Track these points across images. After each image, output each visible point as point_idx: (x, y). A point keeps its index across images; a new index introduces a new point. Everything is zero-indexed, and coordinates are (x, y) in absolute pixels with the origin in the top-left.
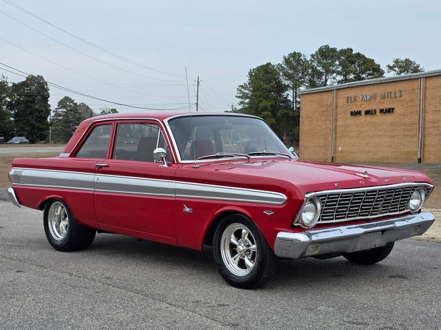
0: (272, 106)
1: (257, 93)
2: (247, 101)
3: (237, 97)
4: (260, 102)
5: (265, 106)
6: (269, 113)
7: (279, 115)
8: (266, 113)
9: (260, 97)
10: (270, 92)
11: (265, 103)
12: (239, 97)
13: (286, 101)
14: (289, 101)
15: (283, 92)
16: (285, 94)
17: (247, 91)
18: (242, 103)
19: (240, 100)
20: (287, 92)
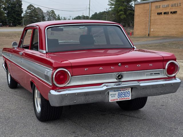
0: (124, 9)
1: (118, 3)
2: (113, 7)
3: (108, 5)
4: (119, 7)
5: (121, 9)
6: (123, 13)
7: (127, 13)
8: (122, 12)
9: (119, 4)
10: (124, 2)
11: (121, 8)
12: (109, 5)
13: (131, 7)
14: (133, 7)
15: (130, 2)
16: (131, 4)
17: (113, 2)
18: (111, 7)
19: (110, 6)
20: (132, 3)
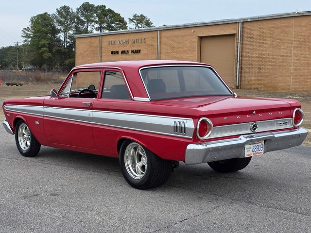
0: (49, 44)
1: (38, 34)
2: (30, 39)
3: (22, 36)
4: (40, 41)
5: (44, 44)
6: (47, 49)
7: (54, 50)
8: (45, 49)
9: (39, 37)
10: (47, 33)
11: (43, 42)
12: (24, 37)
13: (59, 40)
14: (62, 40)
15: (57, 34)
16: (58, 36)
17: (29, 33)
18: (26, 41)
19: (24, 39)
20: (60, 34)
